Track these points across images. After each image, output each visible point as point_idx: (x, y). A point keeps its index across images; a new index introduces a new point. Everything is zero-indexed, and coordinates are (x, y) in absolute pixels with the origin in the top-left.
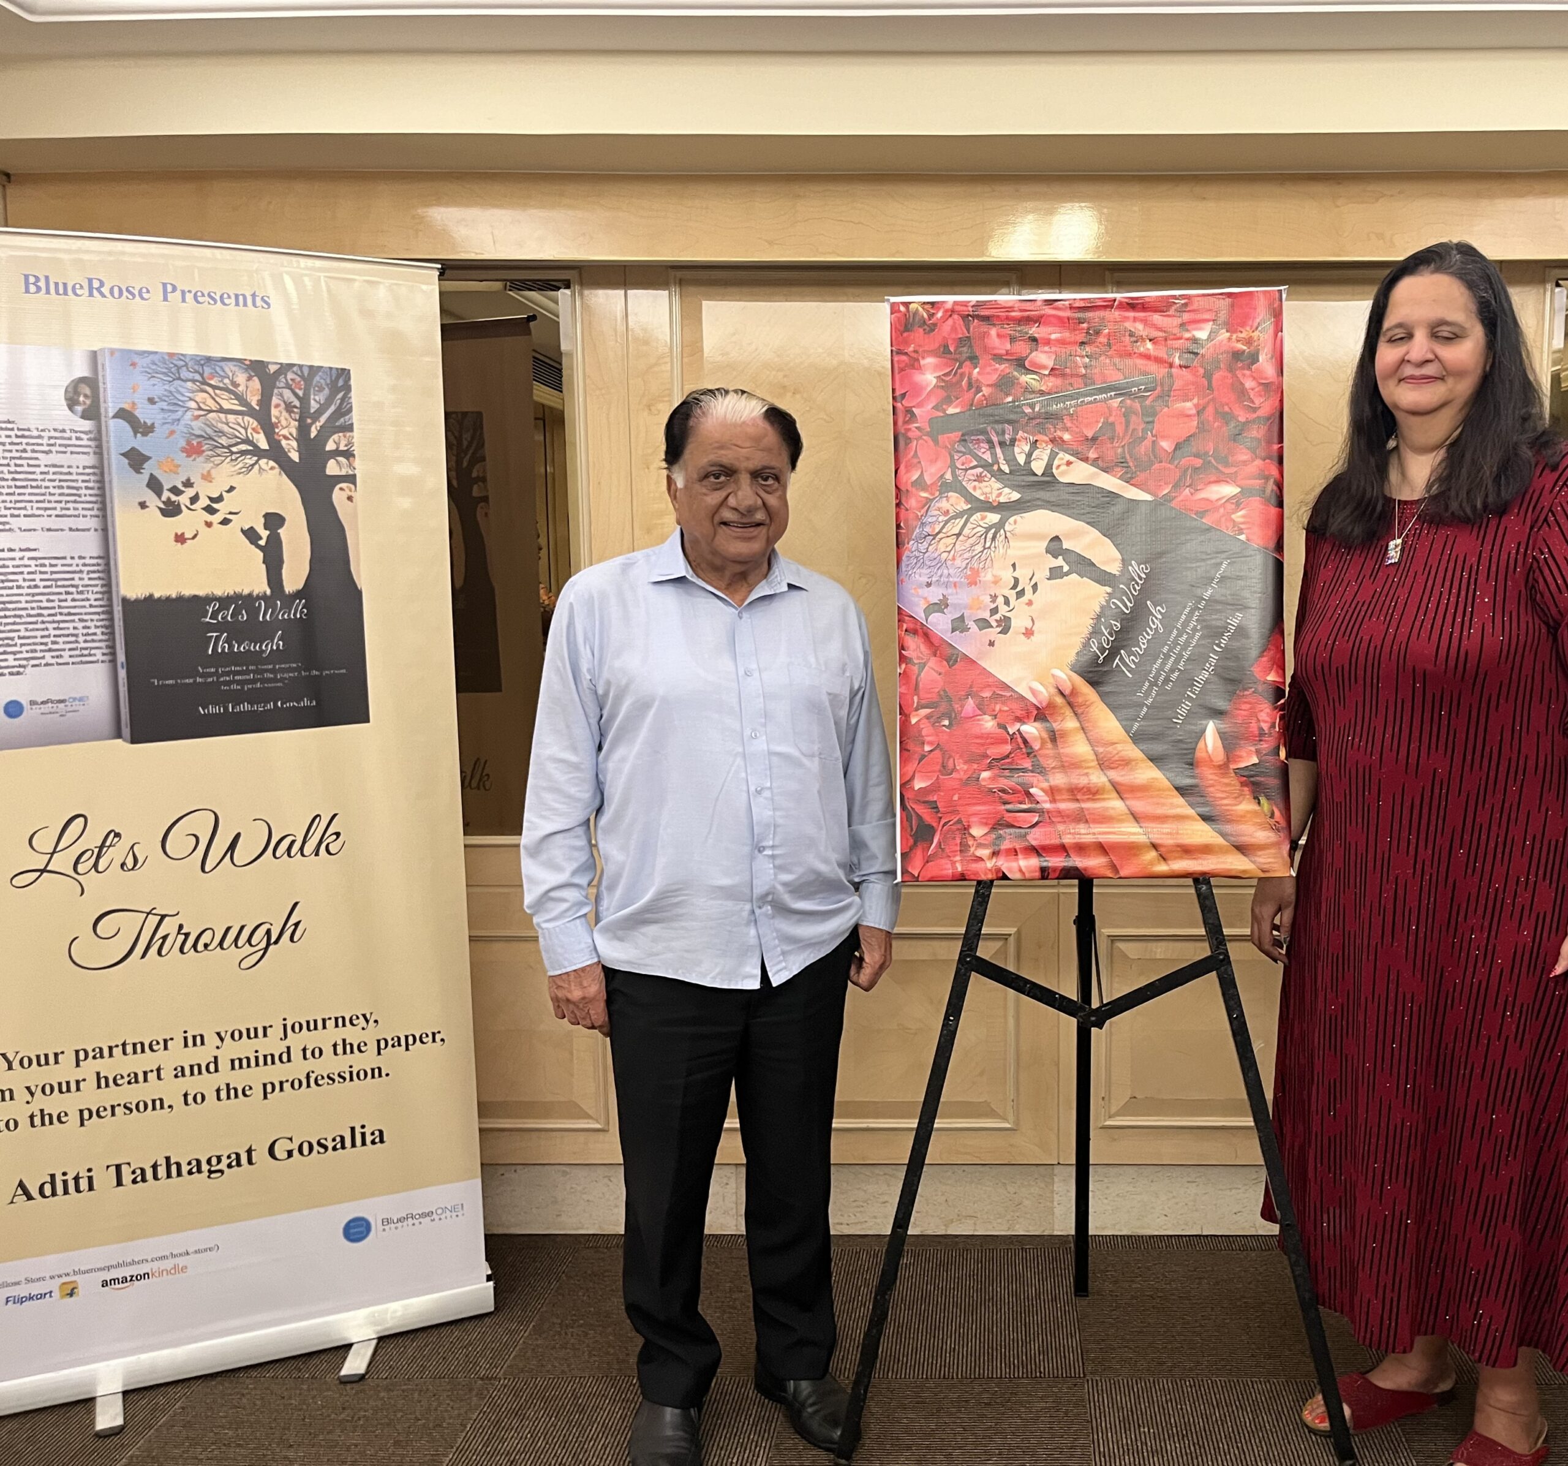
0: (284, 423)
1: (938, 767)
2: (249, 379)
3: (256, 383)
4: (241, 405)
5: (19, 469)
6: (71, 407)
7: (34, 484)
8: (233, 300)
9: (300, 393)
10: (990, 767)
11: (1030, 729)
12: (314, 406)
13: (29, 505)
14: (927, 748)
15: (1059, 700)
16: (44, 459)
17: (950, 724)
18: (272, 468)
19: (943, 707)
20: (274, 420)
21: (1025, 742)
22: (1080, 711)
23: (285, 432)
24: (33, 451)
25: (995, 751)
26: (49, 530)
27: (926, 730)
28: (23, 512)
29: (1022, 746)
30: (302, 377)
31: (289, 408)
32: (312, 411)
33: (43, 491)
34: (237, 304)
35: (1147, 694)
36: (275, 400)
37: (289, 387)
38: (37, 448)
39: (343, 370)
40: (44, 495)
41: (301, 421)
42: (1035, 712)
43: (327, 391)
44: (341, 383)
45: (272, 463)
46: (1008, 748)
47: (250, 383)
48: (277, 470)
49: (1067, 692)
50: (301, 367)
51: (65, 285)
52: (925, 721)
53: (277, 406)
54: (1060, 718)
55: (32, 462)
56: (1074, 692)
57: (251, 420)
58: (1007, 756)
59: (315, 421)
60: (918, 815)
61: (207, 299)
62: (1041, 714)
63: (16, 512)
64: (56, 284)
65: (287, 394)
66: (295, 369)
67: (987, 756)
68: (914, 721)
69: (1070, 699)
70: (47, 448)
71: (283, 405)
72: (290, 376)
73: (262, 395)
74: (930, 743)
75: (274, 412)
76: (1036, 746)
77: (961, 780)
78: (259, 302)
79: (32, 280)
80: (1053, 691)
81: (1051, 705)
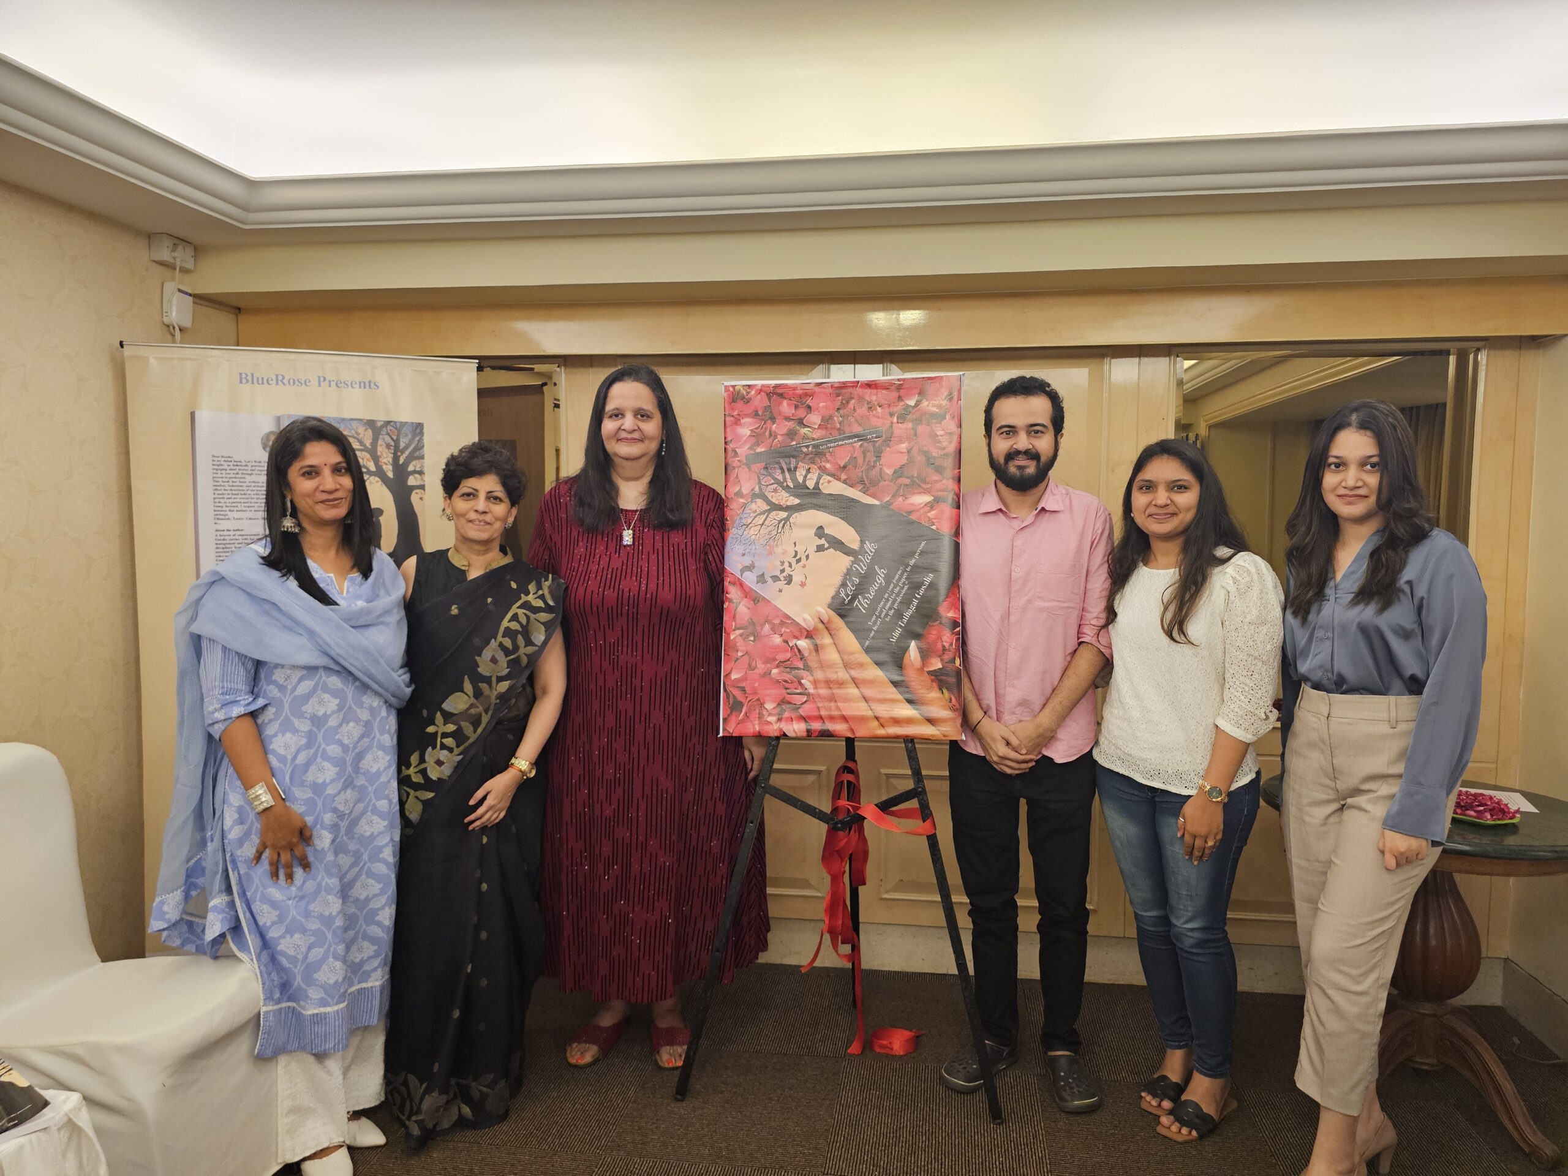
0: (385, 455)
1: (746, 666)
2: (366, 430)
3: (370, 433)
4: (361, 445)
5: (234, 484)
6: (264, 448)
7: (242, 492)
8: (358, 385)
9: (395, 438)
10: (778, 666)
11: (803, 643)
12: (402, 445)
13: (239, 505)
14: (740, 654)
15: (821, 626)
16: (248, 478)
17: (755, 640)
18: (377, 482)
19: (750, 629)
20: (379, 453)
21: (799, 651)
22: (833, 633)
23: (385, 460)
24: (243, 474)
25: (781, 657)
26: (250, 519)
27: (740, 643)
28: (235, 509)
29: (798, 654)
30: (396, 428)
31: (388, 446)
32: (401, 448)
33: (247, 496)
34: (360, 387)
35: (875, 623)
36: (380, 442)
37: (388, 434)
38: (244, 472)
39: (420, 424)
40: (248, 498)
41: (395, 454)
42: (806, 633)
43: (410, 436)
44: (418, 431)
45: (377, 479)
46: (788, 655)
47: (366, 433)
48: (380, 482)
49: (825, 622)
50: (395, 422)
51: (263, 378)
52: (739, 637)
53: (381, 445)
54: (820, 637)
55: (241, 480)
56: (829, 621)
57: (366, 454)
58: (789, 660)
59: (402, 452)
60: (734, 695)
61: (343, 384)
62: (809, 635)
63: (232, 509)
64: (258, 378)
65: (387, 438)
66: (392, 424)
67: (776, 660)
68: (732, 637)
69: (827, 626)
70: (250, 472)
71: (385, 445)
72: (389, 428)
73: (373, 439)
74: (742, 651)
75: (379, 449)
76: (806, 654)
77: (760, 674)
78: (372, 385)
79: (244, 376)
80: (817, 620)
81: (816, 629)
